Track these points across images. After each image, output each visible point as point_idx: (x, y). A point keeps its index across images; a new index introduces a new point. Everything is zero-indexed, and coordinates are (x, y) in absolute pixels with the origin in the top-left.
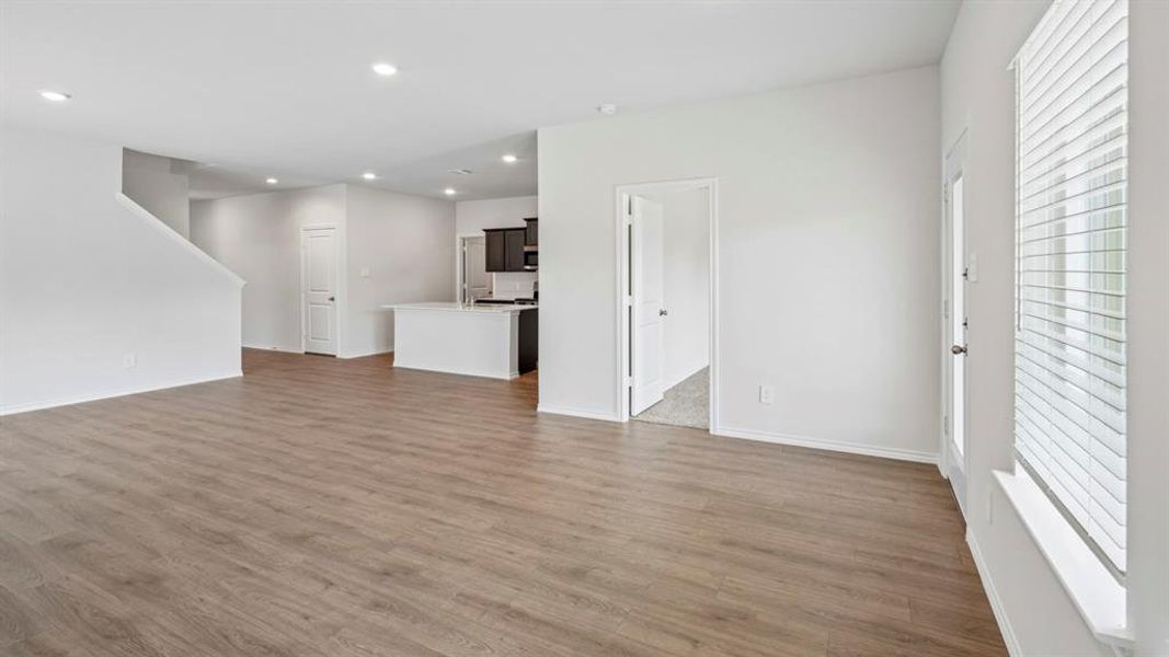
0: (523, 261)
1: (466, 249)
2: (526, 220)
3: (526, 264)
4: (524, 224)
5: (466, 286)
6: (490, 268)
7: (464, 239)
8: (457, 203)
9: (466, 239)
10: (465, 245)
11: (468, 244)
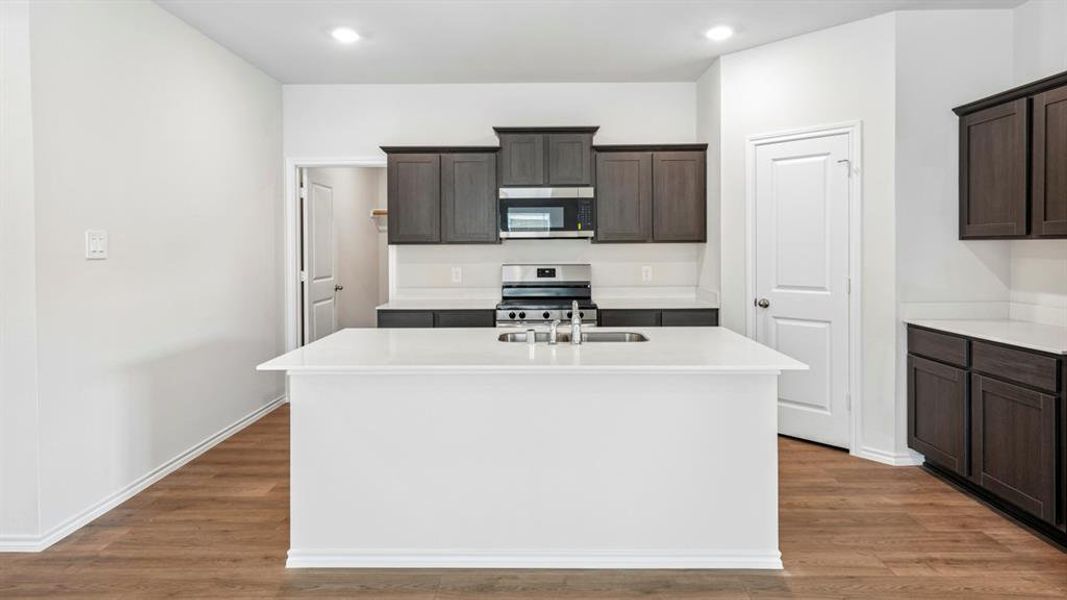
0: (494, 223)
1: (304, 193)
2: (496, 130)
3: (503, 227)
4: (494, 141)
5: (305, 276)
6: (398, 236)
7: (301, 171)
8: (285, 86)
9: (305, 172)
10: (302, 186)
11: (308, 185)
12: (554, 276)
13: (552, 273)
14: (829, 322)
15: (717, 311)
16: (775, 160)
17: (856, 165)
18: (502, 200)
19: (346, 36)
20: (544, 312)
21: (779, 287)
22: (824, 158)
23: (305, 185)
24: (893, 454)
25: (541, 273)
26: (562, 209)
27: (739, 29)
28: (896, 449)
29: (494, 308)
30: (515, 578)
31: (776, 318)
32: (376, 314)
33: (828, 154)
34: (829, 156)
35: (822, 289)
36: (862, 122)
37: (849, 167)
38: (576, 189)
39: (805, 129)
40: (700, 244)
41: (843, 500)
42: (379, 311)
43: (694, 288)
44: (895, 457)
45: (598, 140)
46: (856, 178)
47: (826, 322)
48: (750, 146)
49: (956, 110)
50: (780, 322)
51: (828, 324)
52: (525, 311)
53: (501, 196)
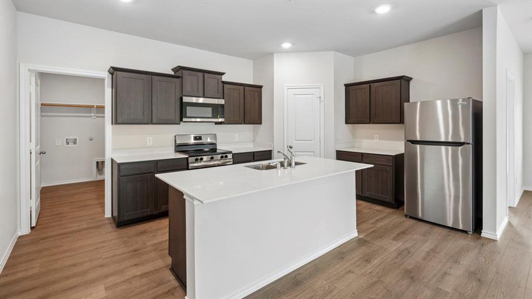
10: (30, 84)
12: (201, 139)
13: (200, 138)
14: (314, 152)
15: (271, 151)
16: (295, 95)
17: (322, 99)
18: (184, 103)
20: (210, 156)
21: (296, 140)
22: (311, 96)
23: (33, 84)
25: (195, 138)
26: (211, 108)
27: (293, 44)
31: (295, 152)
34: (314, 95)
35: (311, 141)
36: (324, 85)
37: (320, 99)
38: (217, 100)
39: (295, 85)
40: (259, 125)
43: (252, 143)
45: (224, 78)
46: (322, 104)
48: (286, 88)
49: (345, 85)
50: (297, 153)
52: (202, 157)
53: (183, 101)
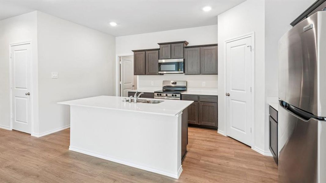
0: (157, 69)
1: (121, 63)
2: (159, 44)
3: (160, 70)
4: (158, 47)
5: (121, 83)
6: (136, 73)
7: (120, 57)
8: (116, 37)
9: (121, 57)
10: (120, 61)
11: (122, 60)
12: (176, 84)
14: (246, 102)
15: (217, 96)
16: (231, 47)
17: (253, 48)
18: (159, 63)
19: (113, 24)
20: (165, 94)
21: (232, 89)
23: (121, 61)
24: (264, 151)
25: (173, 83)
26: (175, 65)
28: (265, 150)
29: (154, 92)
30: (107, 163)
31: (232, 99)
32: (128, 93)
33: (246, 44)
34: (245, 45)
35: (244, 90)
36: (255, 32)
37: (251, 48)
38: (178, 59)
40: (216, 75)
41: (228, 163)
42: (129, 92)
44: (264, 152)
46: (253, 52)
47: (244, 102)
48: (225, 43)
50: (233, 101)
51: (245, 103)
52: (161, 94)
53: (159, 62)
